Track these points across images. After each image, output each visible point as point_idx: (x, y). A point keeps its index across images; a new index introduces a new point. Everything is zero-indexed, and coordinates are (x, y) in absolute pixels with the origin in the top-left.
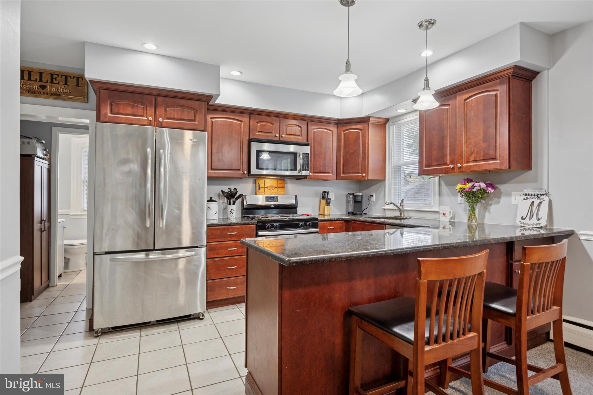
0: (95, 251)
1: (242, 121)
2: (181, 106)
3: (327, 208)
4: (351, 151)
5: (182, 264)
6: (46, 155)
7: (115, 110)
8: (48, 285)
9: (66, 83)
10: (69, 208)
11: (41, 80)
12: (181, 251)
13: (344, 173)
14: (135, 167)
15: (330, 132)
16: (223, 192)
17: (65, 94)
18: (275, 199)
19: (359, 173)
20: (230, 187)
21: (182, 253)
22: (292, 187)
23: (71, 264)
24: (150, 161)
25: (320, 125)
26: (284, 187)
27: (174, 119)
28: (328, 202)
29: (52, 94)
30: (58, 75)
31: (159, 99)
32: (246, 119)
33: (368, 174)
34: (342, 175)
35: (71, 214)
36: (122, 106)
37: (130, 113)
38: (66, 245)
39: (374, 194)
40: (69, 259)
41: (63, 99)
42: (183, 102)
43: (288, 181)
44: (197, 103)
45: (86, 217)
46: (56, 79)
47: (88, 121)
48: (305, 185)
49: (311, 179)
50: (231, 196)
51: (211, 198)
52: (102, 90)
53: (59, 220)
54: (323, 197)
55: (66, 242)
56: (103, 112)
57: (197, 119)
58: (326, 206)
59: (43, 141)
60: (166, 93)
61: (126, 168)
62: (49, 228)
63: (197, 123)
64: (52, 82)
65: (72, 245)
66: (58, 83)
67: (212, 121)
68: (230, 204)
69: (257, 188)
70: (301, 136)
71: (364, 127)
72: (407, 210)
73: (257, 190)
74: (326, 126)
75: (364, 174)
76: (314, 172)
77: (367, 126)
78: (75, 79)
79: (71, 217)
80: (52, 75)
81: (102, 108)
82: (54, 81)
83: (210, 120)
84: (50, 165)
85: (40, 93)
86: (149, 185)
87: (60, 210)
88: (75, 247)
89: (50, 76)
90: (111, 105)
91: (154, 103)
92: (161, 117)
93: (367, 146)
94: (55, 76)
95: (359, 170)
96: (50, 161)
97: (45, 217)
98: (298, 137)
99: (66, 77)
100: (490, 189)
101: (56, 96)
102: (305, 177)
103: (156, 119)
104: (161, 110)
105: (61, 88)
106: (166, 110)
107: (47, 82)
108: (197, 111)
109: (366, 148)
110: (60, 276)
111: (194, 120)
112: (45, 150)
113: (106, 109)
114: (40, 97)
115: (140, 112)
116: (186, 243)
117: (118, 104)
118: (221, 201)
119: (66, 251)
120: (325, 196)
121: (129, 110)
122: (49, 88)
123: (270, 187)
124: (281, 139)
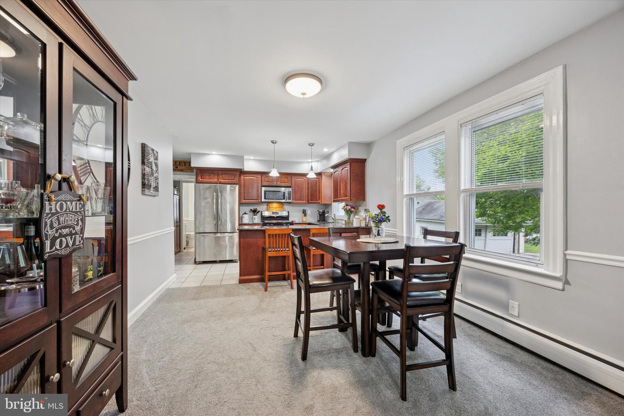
0: (196, 232)
1: (258, 177)
2: (228, 174)
3: (305, 218)
4: (314, 190)
5: (227, 238)
6: (178, 193)
7: (202, 178)
8: (180, 251)
9: (185, 165)
10: (188, 217)
11: (176, 165)
12: (226, 234)
13: (311, 200)
14: (210, 200)
15: (304, 180)
16: (251, 210)
17: (185, 169)
18: (277, 213)
19: (317, 201)
20: (254, 207)
21: (227, 234)
22: (286, 207)
23: (189, 243)
24: (215, 197)
25: (298, 177)
26: (282, 207)
27: (225, 180)
28: (305, 215)
29: (180, 170)
30: (182, 162)
31: (219, 172)
32: (259, 176)
33: (321, 201)
34: (310, 201)
35: (189, 220)
36: (205, 176)
37: (208, 178)
38: (187, 235)
39: (329, 211)
40: (188, 241)
41: (184, 172)
42: (229, 172)
43: (285, 204)
44: (235, 172)
45: (194, 221)
46: (181, 164)
47: (194, 180)
48: (294, 206)
49: (293, 203)
50: (255, 212)
51: (245, 212)
52: (198, 170)
53: (184, 222)
54: (303, 213)
55: (187, 233)
56: (198, 179)
57: (235, 179)
58: (304, 217)
59: (177, 188)
60: (222, 169)
61: (206, 201)
62: (180, 225)
63: (235, 181)
64: (180, 165)
65: (190, 235)
66: (182, 165)
67: (244, 178)
68: (254, 215)
69: (269, 208)
70: (288, 183)
71: (319, 178)
72: (338, 219)
73: (269, 209)
74: (301, 177)
75: (319, 201)
76: (295, 200)
77: (320, 177)
78: (188, 163)
79: (189, 222)
80: (180, 162)
81: (198, 177)
82: (181, 165)
83: (243, 178)
84: (180, 197)
85: (176, 170)
86: (215, 207)
87: (184, 218)
88: (191, 235)
89: (179, 163)
90: (201, 176)
91: (217, 173)
92: (220, 179)
93: (321, 187)
94: (181, 163)
95: (317, 199)
96: (179, 195)
97: (178, 221)
98: (286, 183)
99: (185, 162)
100: (353, 209)
101: (182, 170)
102: (290, 203)
103: (218, 180)
104: (220, 176)
105: (183, 167)
106: (222, 176)
107: (178, 165)
108: (235, 176)
109: (320, 188)
110: (184, 248)
111: (234, 180)
112: (177, 191)
113: (199, 177)
114: (176, 171)
115: (212, 177)
116: (229, 230)
117: (203, 175)
118: (251, 214)
119: (187, 237)
120: (304, 212)
121: (208, 177)
122: (179, 168)
123: (275, 207)
124: (277, 185)
